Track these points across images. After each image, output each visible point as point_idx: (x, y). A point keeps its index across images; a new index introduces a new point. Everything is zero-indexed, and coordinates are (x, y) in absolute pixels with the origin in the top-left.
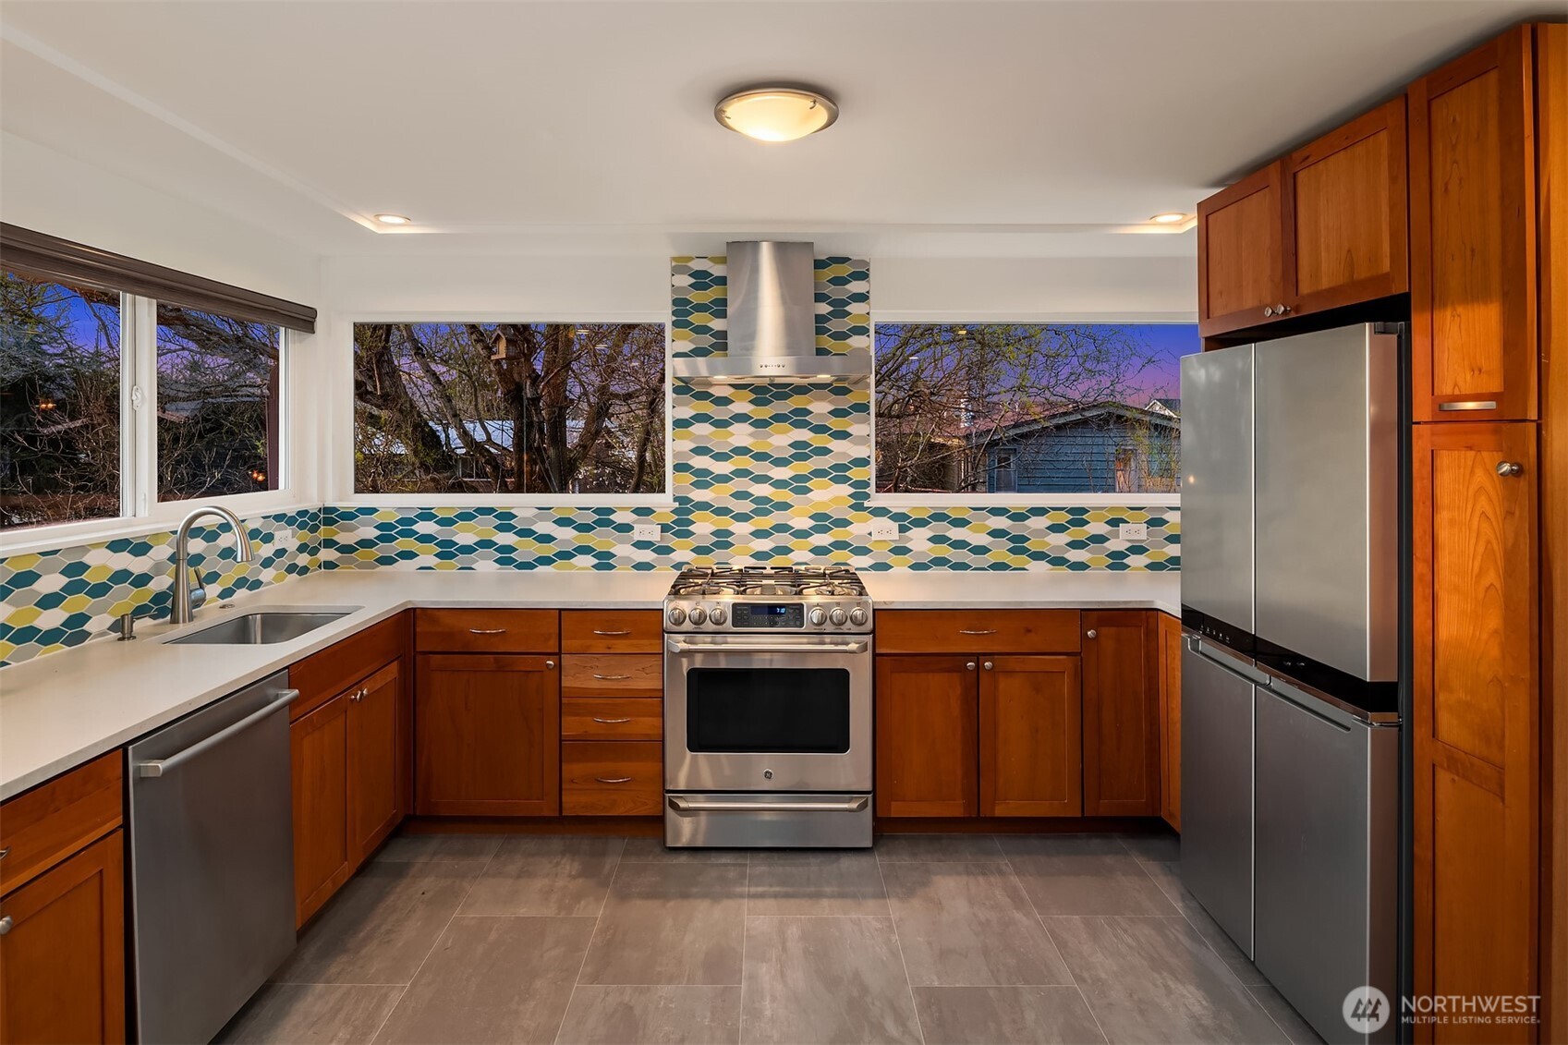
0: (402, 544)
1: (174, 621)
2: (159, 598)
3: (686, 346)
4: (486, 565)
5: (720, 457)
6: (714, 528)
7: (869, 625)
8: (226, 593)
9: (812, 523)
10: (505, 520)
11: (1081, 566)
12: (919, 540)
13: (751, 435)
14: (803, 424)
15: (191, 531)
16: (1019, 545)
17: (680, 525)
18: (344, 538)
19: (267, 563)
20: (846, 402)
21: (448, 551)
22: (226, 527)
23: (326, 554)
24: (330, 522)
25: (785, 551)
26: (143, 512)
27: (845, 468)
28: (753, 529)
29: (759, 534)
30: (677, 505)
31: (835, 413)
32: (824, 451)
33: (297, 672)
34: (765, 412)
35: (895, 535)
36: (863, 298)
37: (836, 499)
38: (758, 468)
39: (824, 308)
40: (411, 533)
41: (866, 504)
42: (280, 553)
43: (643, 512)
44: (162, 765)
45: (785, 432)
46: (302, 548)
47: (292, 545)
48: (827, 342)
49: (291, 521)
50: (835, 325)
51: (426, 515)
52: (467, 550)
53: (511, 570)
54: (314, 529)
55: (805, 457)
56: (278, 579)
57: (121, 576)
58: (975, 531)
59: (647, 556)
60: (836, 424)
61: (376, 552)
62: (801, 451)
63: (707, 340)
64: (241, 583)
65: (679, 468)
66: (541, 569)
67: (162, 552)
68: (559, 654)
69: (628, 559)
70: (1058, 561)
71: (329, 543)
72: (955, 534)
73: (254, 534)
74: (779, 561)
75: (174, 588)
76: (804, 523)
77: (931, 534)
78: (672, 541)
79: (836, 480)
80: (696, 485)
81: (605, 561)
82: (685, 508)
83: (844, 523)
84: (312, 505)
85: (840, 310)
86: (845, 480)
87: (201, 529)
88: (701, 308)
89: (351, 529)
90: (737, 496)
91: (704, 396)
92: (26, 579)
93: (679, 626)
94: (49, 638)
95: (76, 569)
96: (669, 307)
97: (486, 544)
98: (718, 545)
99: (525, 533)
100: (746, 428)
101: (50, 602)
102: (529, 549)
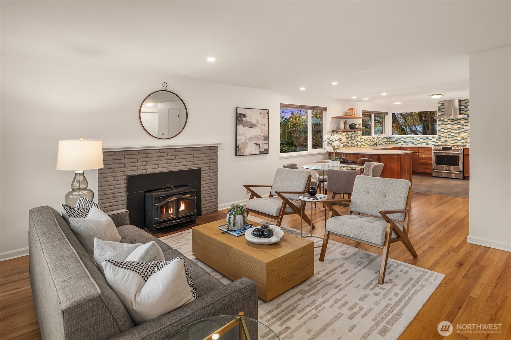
0: (399, 141)
1: (377, 146)
2: (375, 143)
3: (440, 114)
5: (445, 129)
6: (445, 139)
7: (462, 150)
9: (461, 139)
10: (413, 138)
13: (451, 126)
14: (460, 124)
15: (377, 137)
17: (439, 139)
18: (391, 141)
19: (383, 142)
20: (467, 121)
21: (405, 142)
22: (380, 138)
24: (389, 138)
25: (457, 143)
26: (374, 135)
29: (452, 140)
30: (438, 136)
31: (465, 123)
32: (464, 128)
34: (453, 123)
37: (465, 135)
38: (452, 131)
43: (434, 137)
45: (457, 125)
46: (387, 141)
47: (386, 141)
49: (385, 138)
50: (465, 110)
51: (402, 138)
52: (408, 142)
54: (388, 139)
55: (460, 129)
57: (373, 141)
59: (434, 143)
61: (396, 142)
62: (459, 128)
63: (443, 113)
65: (439, 131)
66: (418, 145)
67: (376, 139)
68: (419, 152)
69: (430, 143)
71: (389, 141)
73: (382, 139)
74: (455, 144)
75: (376, 143)
76: (460, 139)
78: (438, 141)
79: (465, 132)
80: (442, 133)
81: (427, 144)
82: (440, 136)
83: (467, 139)
84: (388, 136)
85: (466, 107)
86: (467, 132)
88: (442, 108)
89: (392, 139)
90: (448, 135)
91: (443, 121)
92: (367, 140)
93: (434, 150)
94: (369, 145)
95: (370, 139)
96: (438, 109)
97: (411, 141)
98: (445, 142)
99: (415, 140)
100: (450, 125)
101: (369, 142)
102: (416, 142)
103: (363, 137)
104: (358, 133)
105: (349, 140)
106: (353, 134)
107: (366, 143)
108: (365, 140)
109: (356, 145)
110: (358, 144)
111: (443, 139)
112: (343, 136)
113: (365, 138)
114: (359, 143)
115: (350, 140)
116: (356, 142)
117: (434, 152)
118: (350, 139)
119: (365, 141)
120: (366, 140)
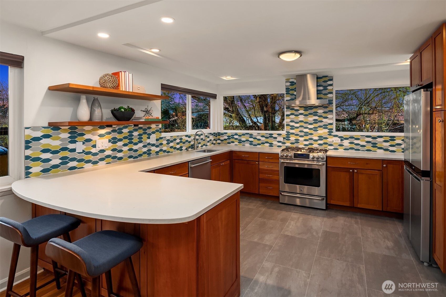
0: (232, 140)
1: (194, 149)
2: (192, 145)
3: (289, 98)
4: (247, 145)
5: (296, 123)
6: (295, 139)
7: (325, 160)
8: (202, 146)
9: (318, 138)
10: (251, 136)
11: (394, 151)
12: (346, 143)
13: (303, 118)
14: (317, 115)
15: (196, 135)
16: (374, 145)
17: (287, 137)
18: (222, 138)
19: (208, 142)
20: (327, 110)
21: (240, 141)
22: (202, 134)
23: (219, 141)
24: (219, 135)
25: (312, 144)
26: (190, 131)
27: (327, 125)
28: (304, 139)
29: (305, 140)
30: (287, 133)
31: (324, 112)
32: (322, 121)
33: (212, 157)
34: (307, 113)
35: (340, 141)
36: (331, 85)
37: (324, 133)
38: (305, 125)
39: (321, 88)
40: (234, 138)
41: (332, 134)
42: (211, 140)
43: (279, 135)
44: (193, 166)
45: (312, 117)
46: (214, 140)
47: (213, 139)
48: (322, 96)
49: (212, 134)
50: (324, 92)
51: (236, 134)
52: (244, 142)
53: (252, 146)
54: (216, 136)
55: (317, 123)
56: (210, 145)
57: (187, 141)
58: (362, 141)
59: (280, 144)
60: (324, 115)
61: (227, 141)
62: (316, 121)
63: (293, 97)
64: (204, 145)
65: (287, 125)
66: (258, 146)
67: (192, 138)
68: (259, 161)
69: (276, 145)
70: (386, 150)
71: (219, 139)
72: (356, 142)
73: (206, 136)
74: (310, 146)
75: (194, 144)
76: (317, 138)
77: (349, 142)
78: (286, 141)
79: (324, 128)
80: (291, 129)
81: (271, 145)
82: (288, 134)
83: (327, 138)
84: (216, 132)
85: (325, 88)
86: (327, 128)
87: (198, 134)
88: (292, 90)
89: (223, 137)
90: (301, 131)
91: (293, 109)
92: (175, 140)
93: (282, 157)
94: (178, 149)
95: (181, 139)
96: (285, 90)
97: (247, 140)
98: (296, 142)
99: (255, 138)
100: (302, 116)
101: (178, 144)
102: (256, 142)
103: (163, 135)
104: (150, 128)
105: (120, 144)
106: (136, 130)
107: (171, 147)
108: (168, 140)
109: (145, 153)
110: (149, 150)
111: (293, 138)
112: (101, 136)
113: (168, 138)
114: (153, 148)
115: (125, 145)
116: (144, 146)
117: (282, 162)
118: (127, 141)
119: (168, 144)
120: (172, 142)
